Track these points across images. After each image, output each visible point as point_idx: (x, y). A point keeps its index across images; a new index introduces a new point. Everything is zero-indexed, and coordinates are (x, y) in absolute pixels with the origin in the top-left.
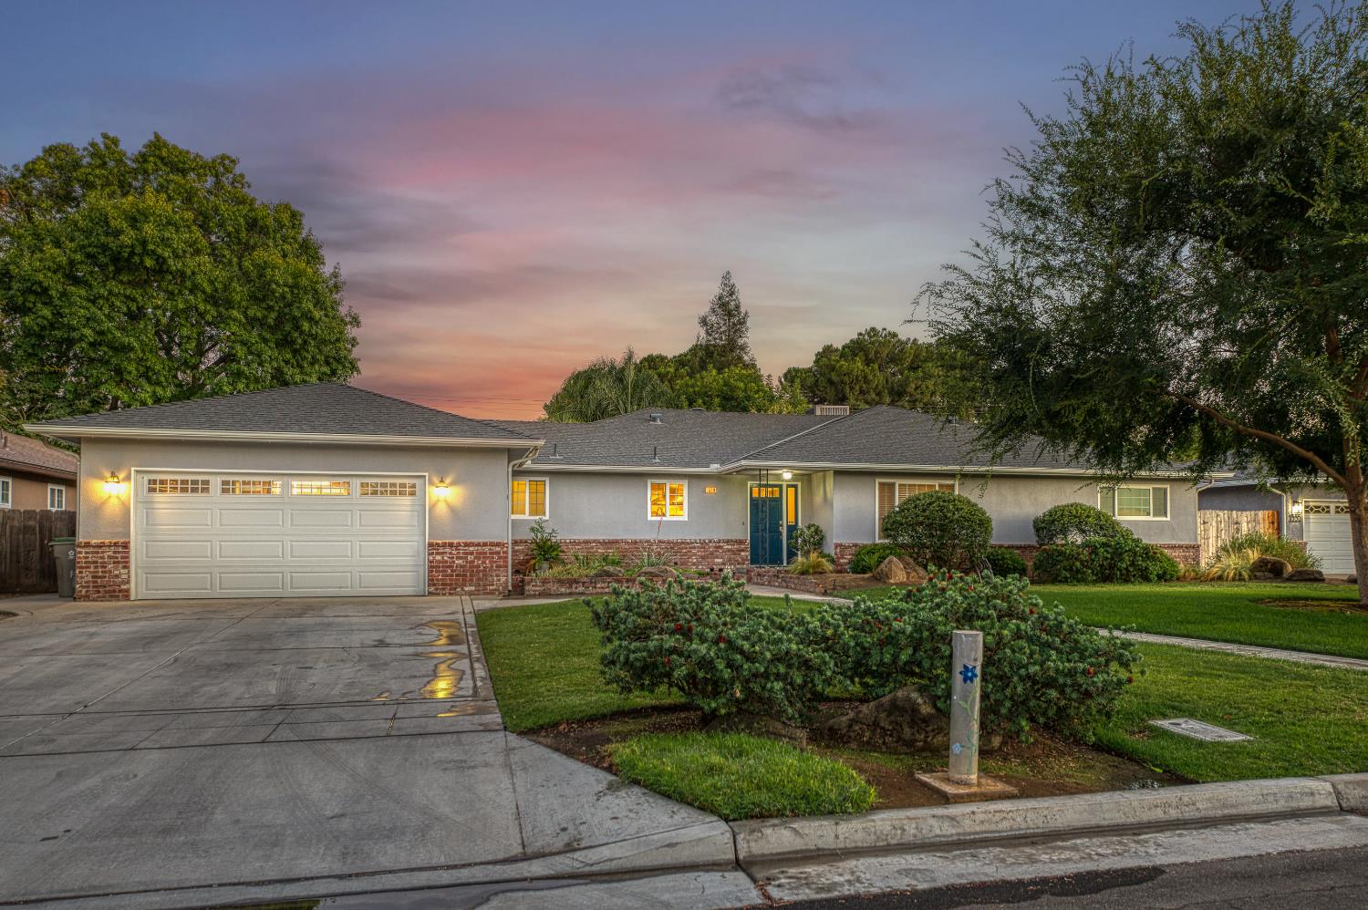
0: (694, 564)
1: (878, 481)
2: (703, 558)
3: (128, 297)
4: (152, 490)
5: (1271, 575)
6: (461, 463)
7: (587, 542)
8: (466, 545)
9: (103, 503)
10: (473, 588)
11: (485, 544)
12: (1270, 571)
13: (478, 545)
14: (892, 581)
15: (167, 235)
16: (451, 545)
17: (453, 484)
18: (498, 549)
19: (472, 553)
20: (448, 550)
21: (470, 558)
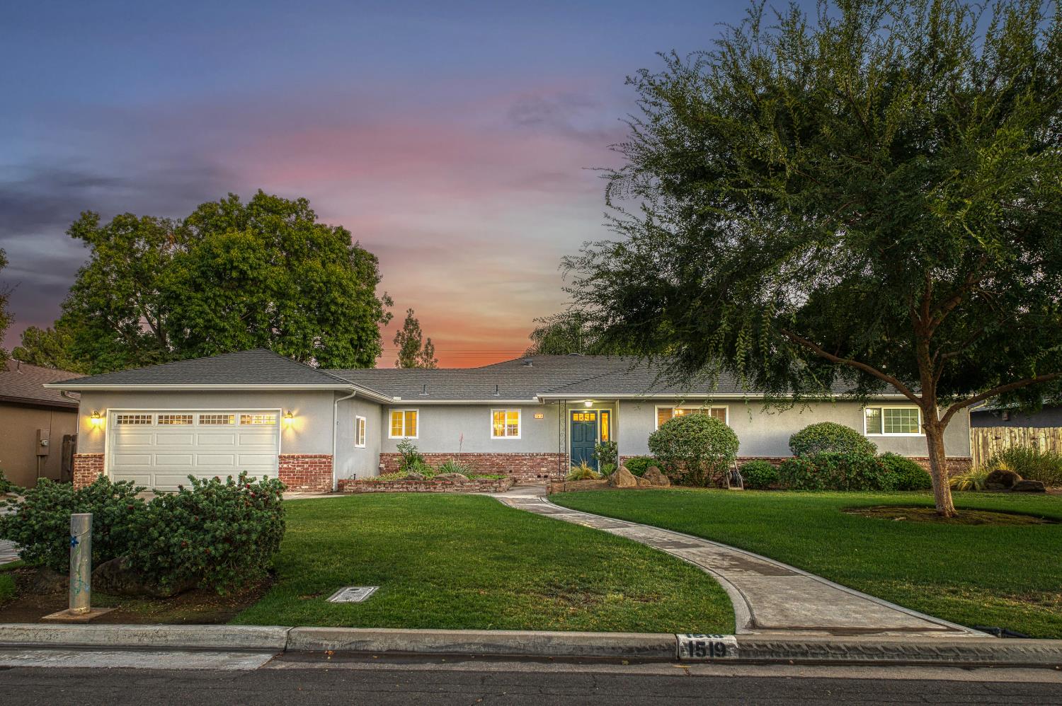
0: (525, 472)
1: (656, 407)
2: (532, 467)
3: (226, 297)
4: (119, 422)
5: (1002, 486)
6: (303, 402)
7: (445, 455)
8: (303, 457)
9: (92, 431)
10: (307, 487)
11: (315, 457)
12: (1002, 482)
13: (311, 457)
14: (619, 486)
15: (247, 255)
16: (293, 457)
17: (298, 415)
18: (324, 460)
19: (307, 463)
20: (291, 461)
21: (306, 466)
